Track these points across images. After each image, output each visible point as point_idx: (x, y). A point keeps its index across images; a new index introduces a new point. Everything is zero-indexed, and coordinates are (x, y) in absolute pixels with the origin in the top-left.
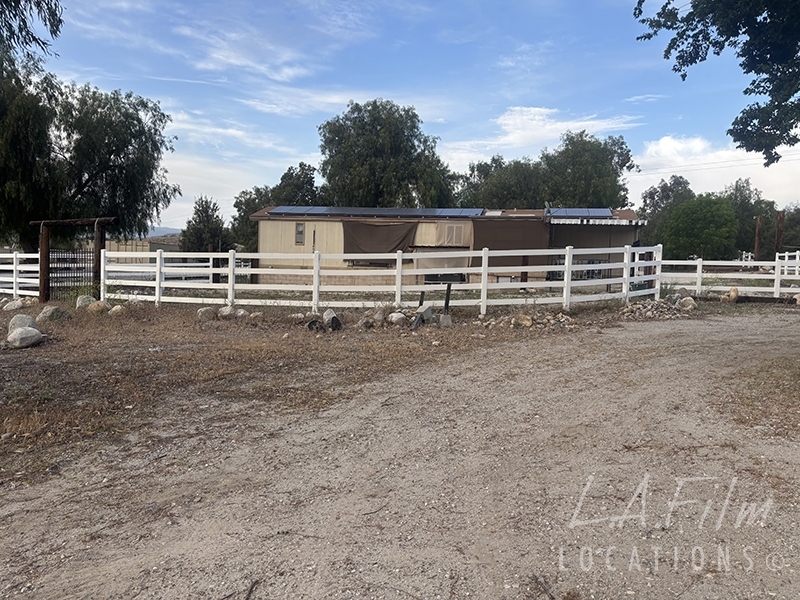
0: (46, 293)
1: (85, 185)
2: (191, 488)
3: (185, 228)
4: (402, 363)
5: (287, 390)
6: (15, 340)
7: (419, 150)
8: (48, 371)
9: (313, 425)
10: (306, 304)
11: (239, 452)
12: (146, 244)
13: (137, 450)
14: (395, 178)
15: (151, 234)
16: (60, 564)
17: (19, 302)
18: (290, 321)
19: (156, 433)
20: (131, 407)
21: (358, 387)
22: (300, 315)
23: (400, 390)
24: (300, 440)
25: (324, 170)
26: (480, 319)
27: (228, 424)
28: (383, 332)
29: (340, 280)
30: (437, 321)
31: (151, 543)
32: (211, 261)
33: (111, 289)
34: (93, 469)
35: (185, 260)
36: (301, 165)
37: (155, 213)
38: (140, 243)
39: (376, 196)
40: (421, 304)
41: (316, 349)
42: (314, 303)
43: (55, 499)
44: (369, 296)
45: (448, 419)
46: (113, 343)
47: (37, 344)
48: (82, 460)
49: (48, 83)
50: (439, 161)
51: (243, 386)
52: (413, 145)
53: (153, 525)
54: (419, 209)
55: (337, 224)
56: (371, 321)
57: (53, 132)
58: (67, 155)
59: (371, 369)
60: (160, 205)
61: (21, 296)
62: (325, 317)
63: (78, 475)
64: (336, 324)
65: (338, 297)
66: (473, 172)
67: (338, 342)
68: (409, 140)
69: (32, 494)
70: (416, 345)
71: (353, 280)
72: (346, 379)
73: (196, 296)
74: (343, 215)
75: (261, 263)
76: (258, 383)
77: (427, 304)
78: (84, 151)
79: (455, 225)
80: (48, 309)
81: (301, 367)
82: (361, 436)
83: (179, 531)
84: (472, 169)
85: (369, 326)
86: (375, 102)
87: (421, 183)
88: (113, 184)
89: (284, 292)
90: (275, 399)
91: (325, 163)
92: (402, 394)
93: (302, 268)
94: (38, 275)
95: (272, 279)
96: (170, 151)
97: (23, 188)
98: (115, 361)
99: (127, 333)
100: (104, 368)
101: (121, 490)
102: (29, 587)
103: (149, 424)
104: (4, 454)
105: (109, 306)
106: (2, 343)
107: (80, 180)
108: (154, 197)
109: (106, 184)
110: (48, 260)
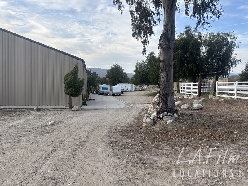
0: (200, 94)
1: (210, 62)
3: (241, 73)
6: (195, 107)
8: (208, 117)
12: (227, 79)
13: (243, 148)
15: (230, 75)
17: (193, 97)
20: (236, 133)
33: (219, 93)
34: (230, 151)
35: (241, 84)
37: (231, 69)
38: (225, 79)
46: (223, 110)
47: (201, 109)
48: (225, 147)
49: (200, 36)
57: (201, 48)
58: (205, 54)
60: (233, 66)
61: (193, 95)
78: (209, 52)
80: (202, 99)
88: (218, 61)
94: (198, 89)
96: (238, 48)
97: (193, 65)
98: (227, 117)
99: (227, 108)
100: (224, 118)
101: (242, 160)
102: (222, 183)
103: (245, 140)
104: (201, 140)
105: (219, 99)
106: (192, 108)
107: (208, 61)
108: (232, 63)
109: (216, 61)
110: (200, 85)
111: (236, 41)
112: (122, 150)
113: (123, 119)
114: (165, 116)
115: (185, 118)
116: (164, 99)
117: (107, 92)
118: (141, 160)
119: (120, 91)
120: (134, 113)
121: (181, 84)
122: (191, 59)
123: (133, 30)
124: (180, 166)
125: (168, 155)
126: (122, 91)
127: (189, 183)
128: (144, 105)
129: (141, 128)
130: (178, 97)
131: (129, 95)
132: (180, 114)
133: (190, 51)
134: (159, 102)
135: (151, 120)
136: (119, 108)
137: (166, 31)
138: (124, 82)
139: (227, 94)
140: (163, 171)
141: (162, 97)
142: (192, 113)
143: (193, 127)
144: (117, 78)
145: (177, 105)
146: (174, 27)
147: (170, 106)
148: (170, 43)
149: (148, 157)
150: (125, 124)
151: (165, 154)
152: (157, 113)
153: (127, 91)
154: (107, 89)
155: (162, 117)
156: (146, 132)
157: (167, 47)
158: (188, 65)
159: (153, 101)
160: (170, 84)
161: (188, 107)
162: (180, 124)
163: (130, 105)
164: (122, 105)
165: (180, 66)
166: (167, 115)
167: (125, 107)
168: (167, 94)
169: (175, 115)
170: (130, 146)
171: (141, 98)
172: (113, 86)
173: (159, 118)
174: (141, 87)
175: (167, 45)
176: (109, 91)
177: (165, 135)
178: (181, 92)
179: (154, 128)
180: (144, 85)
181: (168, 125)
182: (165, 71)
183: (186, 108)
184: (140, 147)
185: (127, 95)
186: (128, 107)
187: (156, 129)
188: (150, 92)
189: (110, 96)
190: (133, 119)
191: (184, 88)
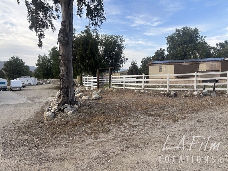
0: (99, 86)
1: (106, 59)
2: (144, 140)
3: (128, 69)
4: (200, 108)
5: (164, 115)
6: (94, 98)
7: (199, 41)
8: (103, 105)
9: (175, 126)
10: (165, 89)
11: (155, 132)
12: (119, 73)
13: (127, 128)
14: (191, 50)
15: (121, 71)
16: (116, 156)
17: (93, 88)
18: (160, 94)
19: (131, 124)
20: (123, 116)
21: (186, 115)
22: (164, 93)
23: (202, 117)
24: (172, 130)
25: (167, 50)
26: (226, 95)
27: (150, 123)
28: (191, 98)
29: (173, 82)
30: (210, 95)
31: (137, 154)
32: (136, 77)
33: (113, 85)
34: (117, 132)
35: (129, 77)
36: (161, 49)
37: (122, 65)
38: (118, 73)
39: (184, 56)
40: (204, 89)
41: (170, 103)
42: (167, 89)
43: (110, 139)
44: (183, 87)
45: (222, 128)
46: (115, 99)
47: (99, 99)
48: (115, 129)
49: (97, 36)
50: (206, 43)
51: (151, 112)
52: (197, 39)
53: (137, 149)
54: (199, 59)
55: (172, 65)
56: (187, 95)
57: (99, 47)
58: (102, 52)
59: (190, 110)
60: (123, 63)
61: (93, 87)
62: (171, 93)
63: (114, 133)
64: (175, 95)
65: (174, 87)
66: (218, 46)
67: (177, 101)
68: (195, 38)
69: (105, 137)
70: (204, 103)
71: (177, 82)
72: (182, 112)
73: (133, 87)
74: (174, 63)
75: (149, 77)
76: (156, 112)
77: (206, 89)
78: (105, 51)
79: (213, 63)
80: (100, 90)
81: (167, 108)
82: (192, 131)
83: (144, 152)
84: (217, 45)
85: (186, 96)
86: (184, 28)
87: (200, 51)
88: (112, 59)
89: (156, 86)
90: (161, 117)
91: (168, 48)
92: (203, 118)
93: (161, 79)
94: (97, 82)
95: (152, 82)
96: (125, 49)
97: (93, 61)
98: (117, 104)
99: (118, 96)
100: (115, 105)
101: (126, 138)
102: (110, 161)
103: (129, 121)
104: (97, 126)
105: (113, 89)
106: (91, 98)
107: (105, 58)
108: (122, 61)
109: (111, 59)
110: (99, 78)
111: (124, 44)
112: (16, 149)
113: (23, 115)
114: (66, 108)
115: (84, 108)
116: (65, 91)
117: (4, 87)
118: (37, 155)
119: (21, 85)
120: (36, 108)
121: (83, 77)
122: (91, 56)
123: (29, 22)
124: (76, 154)
125: (66, 145)
126: (23, 85)
127: (82, 168)
128: (48, 98)
129: (42, 123)
130: (81, 89)
131: (32, 89)
132: (79, 105)
133: (89, 48)
134: (60, 95)
135: (52, 113)
136: (18, 104)
137: (64, 27)
138: (25, 76)
139: (119, 85)
140: (59, 162)
141: (63, 90)
142: (91, 103)
143: (91, 115)
144: (16, 72)
145: (79, 97)
146: (72, 24)
147: (70, 98)
148: (68, 39)
149: (45, 151)
150: (24, 121)
151: (63, 145)
152: (59, 106)
153: (30, 85)
154: (4, 83)
155: (63, 109)
156: (46, 125)
157: (65, 42)
158: (89, 61)
159: (56, 94)
160: (70, 77)
161: (88, 98)
162: (79, 114)
163: (33, 99)
164: (22, 100)
165: (82, 61)
166: (68, 107)
167: (26, 102)
168: (67, 87)
169: (75, 106)
170: (26, 143)
171: (45, 92)
172: (12, 80)
173: (60, 110)
174: (45, 81)
175: (66, 40)
176: (6, 85)
177: (65, 126)
178: (83, 85)
179: (55, 121)
180: (48, 79)
181: (68, 116)
182: (65, 65)
183: (86, 98)
184: (37, 142)
185: (29, 90)
186: (29, 101)
187: (56, 122)
188: (54, 86)
189: (8, 91)
190: (35, 114)
191: (86, 81)
